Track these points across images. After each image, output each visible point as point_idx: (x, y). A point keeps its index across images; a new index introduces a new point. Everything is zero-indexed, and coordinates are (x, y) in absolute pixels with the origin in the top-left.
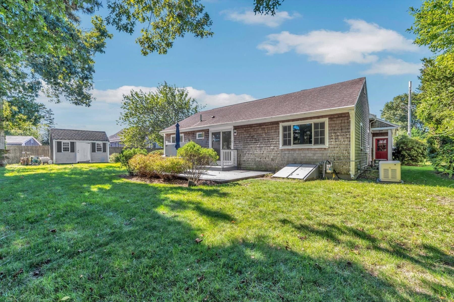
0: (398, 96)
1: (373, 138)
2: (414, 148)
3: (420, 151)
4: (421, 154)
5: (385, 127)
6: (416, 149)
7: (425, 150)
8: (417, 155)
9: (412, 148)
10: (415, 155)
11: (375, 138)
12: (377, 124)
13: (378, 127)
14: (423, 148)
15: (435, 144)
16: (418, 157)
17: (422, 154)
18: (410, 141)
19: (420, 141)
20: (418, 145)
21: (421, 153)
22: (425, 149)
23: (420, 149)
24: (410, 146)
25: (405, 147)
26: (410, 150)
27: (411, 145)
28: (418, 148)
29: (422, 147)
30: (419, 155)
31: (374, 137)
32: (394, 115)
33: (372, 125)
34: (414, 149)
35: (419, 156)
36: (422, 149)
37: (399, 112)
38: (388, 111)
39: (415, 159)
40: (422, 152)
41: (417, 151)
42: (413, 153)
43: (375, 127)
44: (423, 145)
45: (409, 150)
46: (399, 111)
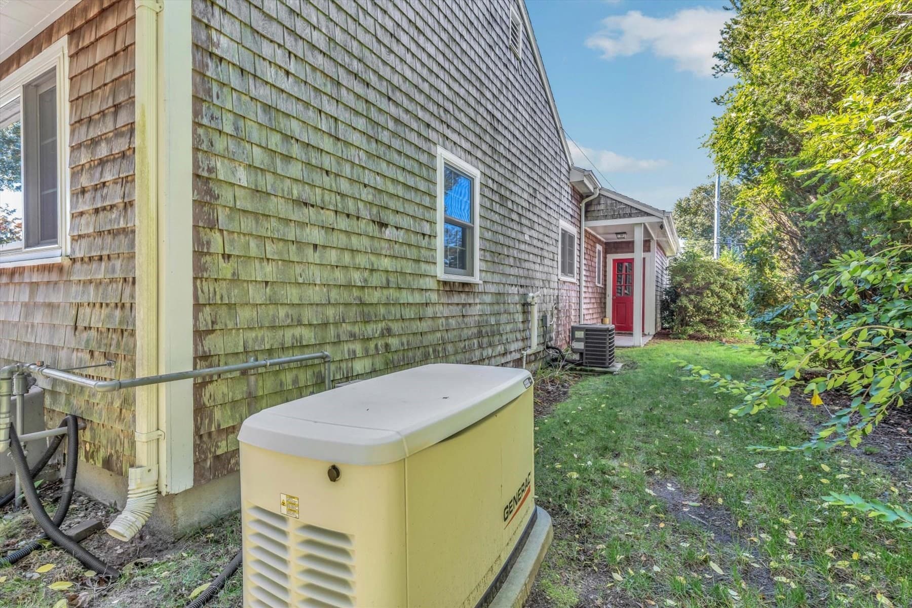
0: (700, 186)
1: (605, 258)
2: (713, 287)
3: (729, 297)
4: (732, 305)
5: (624, 216)
6: (717, 290)
7: (742, 293)
8: (722, 309)
9: (708, 286)
10: (714, 309)
11: (611, 258)
12: (602, 207)
13: (606, 217)
14: (737, 289)
15: (772, 268)
16: (724, 315)
17: (735, 306)
18: (702, 266)
19: (729, 267)
20: (722, 279)
21: (732, 301)
22: (743, 290)
23: (728, 290)
24: (699, 280)
25: (687, 285)
26: (701, 294)
27: (703, 279)
28: (722, 286)
29: (734, 285)
30: (727, 308)
31: (608, 256)
32: (692, 224)
33: (586, 212)
34: (712, 292)
35: (726, 313)
36: (734, 291)
37: (700, 219)
38: (681, 217)
39: (717, 322)
40: (735, 300)
41: (719, 297)
42: (709, 301)
43: (597, 218)
44: (736, 279)
45: (699, 292)
46: (701, 217)
